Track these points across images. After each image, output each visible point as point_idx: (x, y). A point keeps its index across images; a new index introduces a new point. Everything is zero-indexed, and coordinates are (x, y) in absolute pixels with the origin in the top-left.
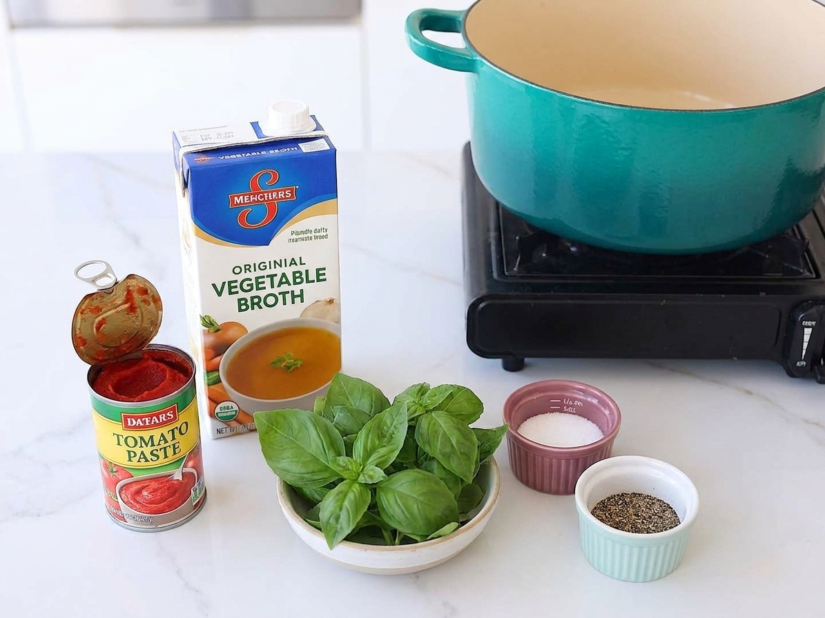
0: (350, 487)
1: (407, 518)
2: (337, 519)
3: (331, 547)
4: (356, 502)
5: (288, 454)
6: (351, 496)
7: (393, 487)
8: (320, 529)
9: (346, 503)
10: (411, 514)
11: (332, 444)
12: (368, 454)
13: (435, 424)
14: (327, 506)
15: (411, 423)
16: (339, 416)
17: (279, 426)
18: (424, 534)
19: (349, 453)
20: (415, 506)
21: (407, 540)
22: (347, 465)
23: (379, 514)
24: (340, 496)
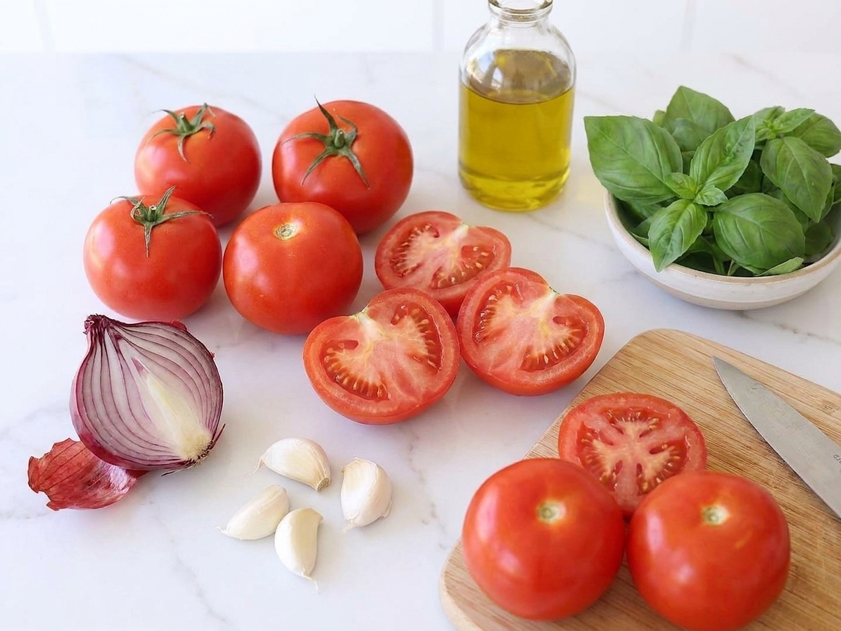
0: (685, 208)
1: (747, 246)
2: (668, 240)
3: (658, 269)
4: (691, 223)
5: (619, 164)
6: (685, 216)
7: (733, 213)
8: (647, 247)
9: (680, 224)
10: (752, 244)
11: (670, 159)
12: (707, 174)
13: (785, 151)
14: (658, 223)
15: (758, 148)
16: (679, 130)
17: (610, 135)
18: (762, 267)
19: (686, 171)
20: (758, 235)
21: (741, 272)
22: (683, 182)
23: (714, 240)
24: (675, 215)
